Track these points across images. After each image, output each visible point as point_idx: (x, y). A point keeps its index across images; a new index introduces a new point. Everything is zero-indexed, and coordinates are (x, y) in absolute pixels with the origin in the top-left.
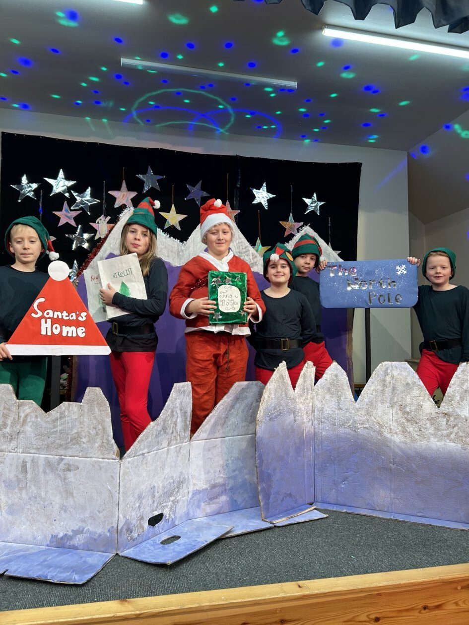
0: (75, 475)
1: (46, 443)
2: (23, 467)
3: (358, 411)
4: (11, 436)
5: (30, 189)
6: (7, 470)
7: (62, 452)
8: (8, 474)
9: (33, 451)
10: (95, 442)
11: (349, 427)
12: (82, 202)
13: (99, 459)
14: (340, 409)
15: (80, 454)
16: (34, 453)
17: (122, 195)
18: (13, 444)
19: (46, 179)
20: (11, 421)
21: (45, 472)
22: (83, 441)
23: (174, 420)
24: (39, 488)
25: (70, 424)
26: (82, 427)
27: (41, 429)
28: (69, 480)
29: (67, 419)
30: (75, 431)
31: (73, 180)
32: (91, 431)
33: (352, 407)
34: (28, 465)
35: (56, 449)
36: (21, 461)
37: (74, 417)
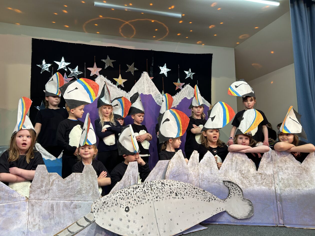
0: (79, 210)
1: (63, 194)
2: (51, 207)
3: (220, 174)
4: (46, 192)
5: (47, 67)
6: (43, 209)
7: (72, 199)
8: (44, 211)
9: (57, 199)
10: (89, 193)
11: (216, 182)
12: (73, 73)
13: (91, 202)
14: (212, 174)
15: (82, 199)
16: (58, 200)
17: (94, 70)
18: (47, 196)
19: (55, 62)
20: (45, 184)
21: (63, 210)
22: (83, 192)
23: (129, 181)
24: (61, 218)
25: (76, 184)
26: (82, 186)
27: (61, 187)
28: (76, 213)
29: (74, 181)
30: (79, 187)
31: (69, 62)
32: (87, 187)
33: (217, 173)
34: (55, 207)
35: (69, 197)
36: (50, 204)
37: (78, 180)
